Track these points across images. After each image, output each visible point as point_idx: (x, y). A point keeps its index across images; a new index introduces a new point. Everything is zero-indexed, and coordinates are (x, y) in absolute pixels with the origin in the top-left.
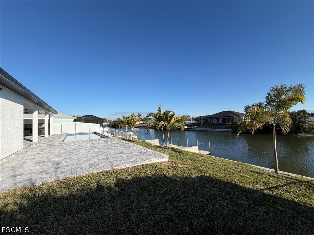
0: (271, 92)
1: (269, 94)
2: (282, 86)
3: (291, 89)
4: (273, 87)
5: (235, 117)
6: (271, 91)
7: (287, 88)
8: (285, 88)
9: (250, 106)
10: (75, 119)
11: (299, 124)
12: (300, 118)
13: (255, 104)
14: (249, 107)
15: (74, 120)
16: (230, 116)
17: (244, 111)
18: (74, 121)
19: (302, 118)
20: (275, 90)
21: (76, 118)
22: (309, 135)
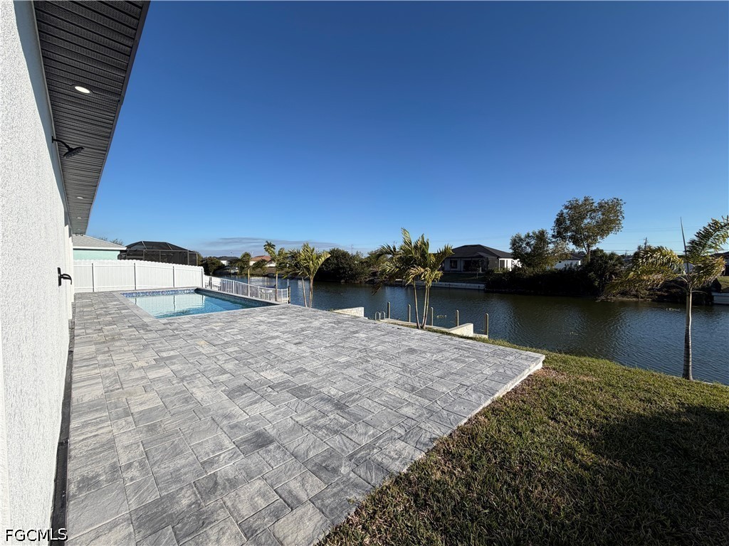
0: (565, 211)
1: (561, 215)
2: (586, 200)
3: (601, 206)
4: (570, 202)
5: (490, 258)
6: (567, 207)
7: (596, 204)
8: (590, 204)
9: (523, 237)
10: (121, 251)
11: (610, 277)
12: (614, 265)
13: (531, 234)
14: (521, 240)
15: (119, 253)
16: (482, 257)
17: (510, 246)
18: (120, 257)
19: (616, 265)
20: (573, 207)
21: (125, 249)
22: (625, 299)
